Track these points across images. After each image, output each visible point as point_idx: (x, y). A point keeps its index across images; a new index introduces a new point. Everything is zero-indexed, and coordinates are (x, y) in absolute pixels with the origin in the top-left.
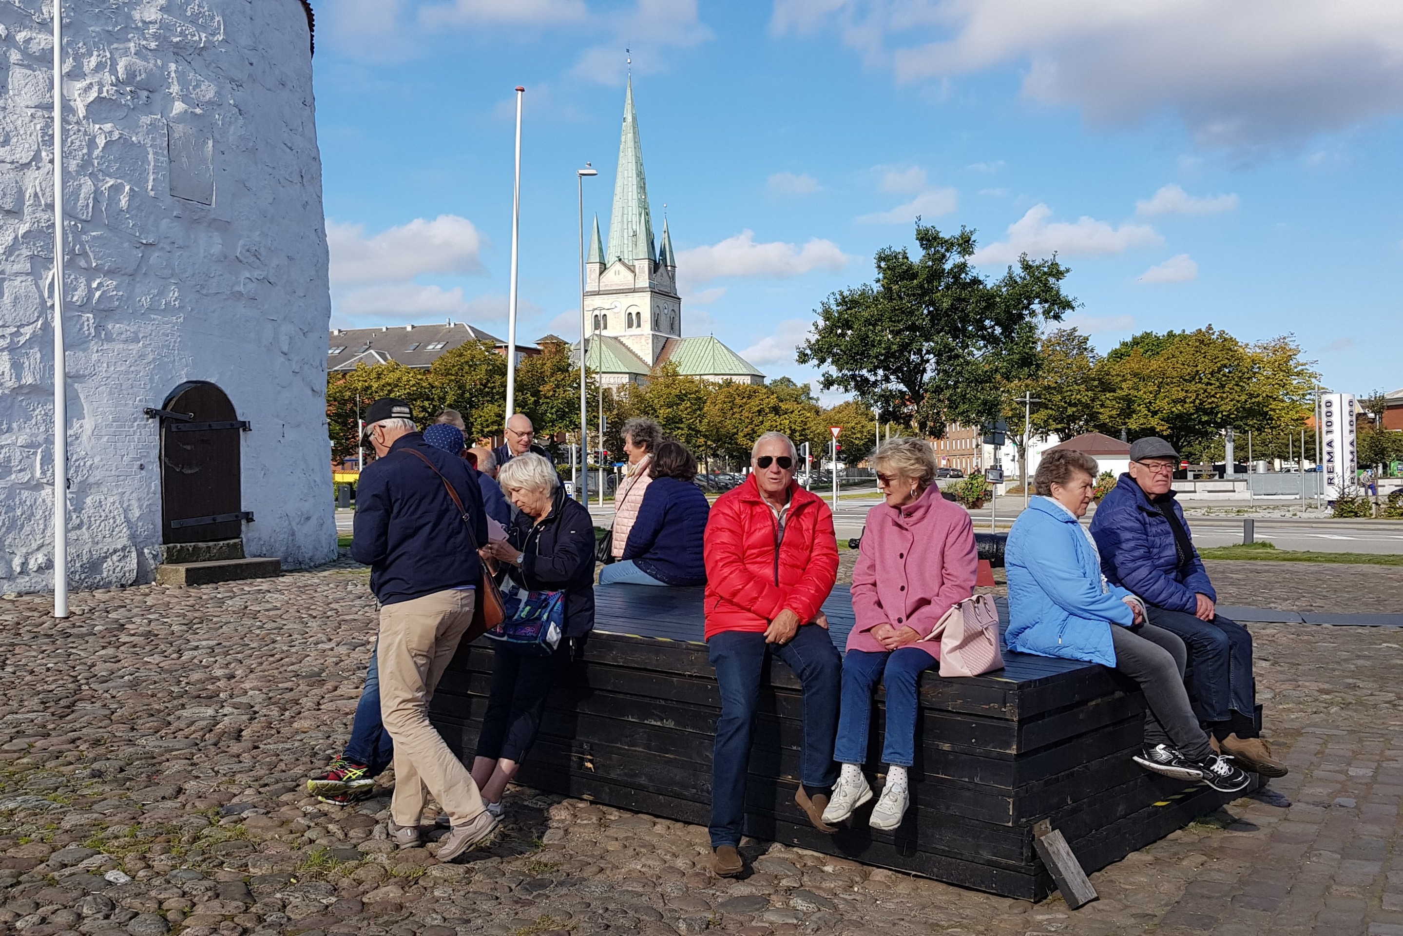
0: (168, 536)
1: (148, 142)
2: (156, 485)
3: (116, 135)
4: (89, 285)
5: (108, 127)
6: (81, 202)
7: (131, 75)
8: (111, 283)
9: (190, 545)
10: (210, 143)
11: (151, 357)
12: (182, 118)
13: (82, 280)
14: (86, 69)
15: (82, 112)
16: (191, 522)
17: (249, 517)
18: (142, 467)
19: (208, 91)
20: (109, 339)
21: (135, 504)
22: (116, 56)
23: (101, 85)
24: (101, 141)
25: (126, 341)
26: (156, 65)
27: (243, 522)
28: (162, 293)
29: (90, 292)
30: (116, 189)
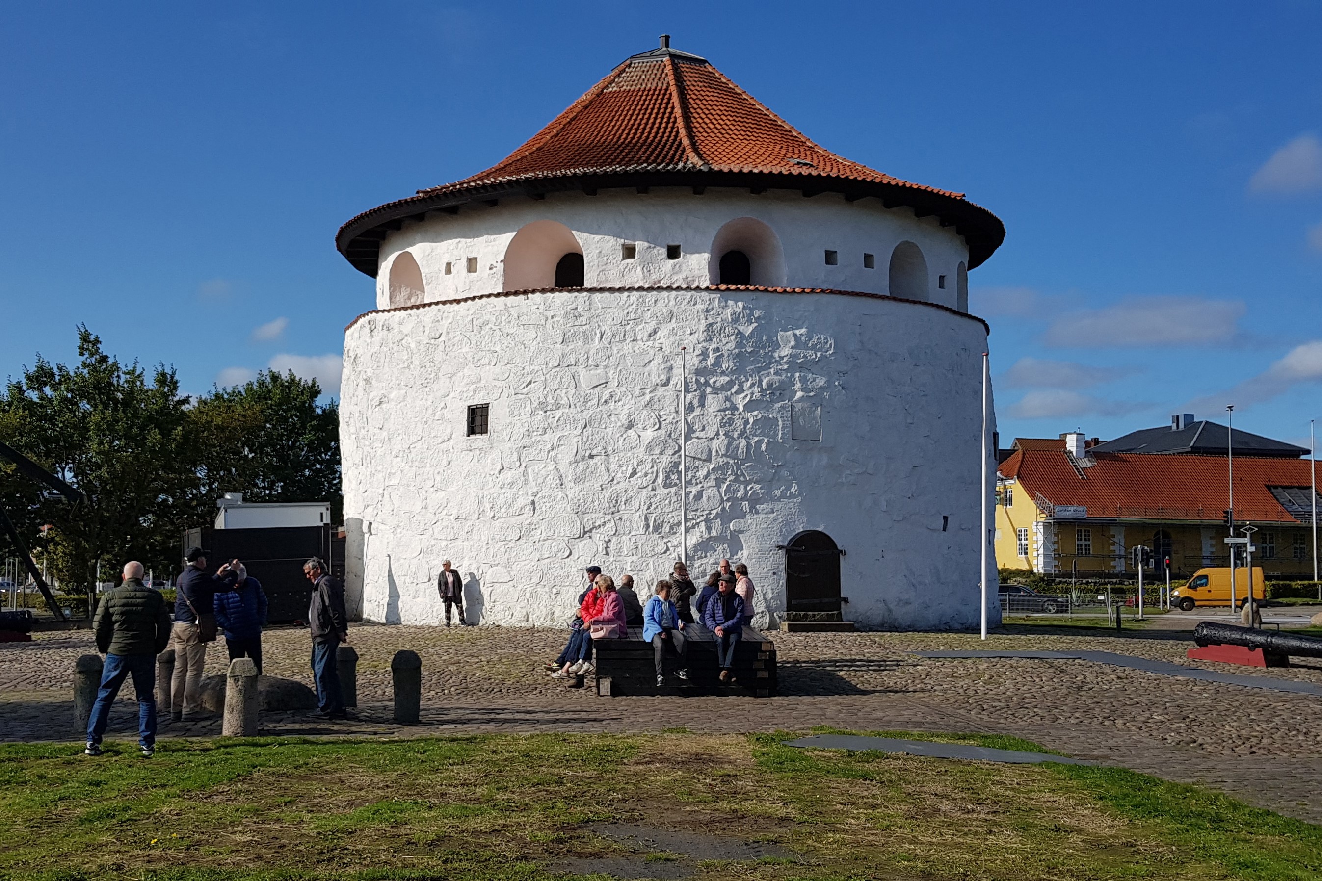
0: (789, 608)
1: (779, 416)
2: (783, 581)
3: (759, 416)
4: (746, 488)
5: (755, 413)
6: (740, 451)
7: (770, 385)
8: (757, 486)
9: (802, 613)
10: (819, 408)
11: (781, 520)
12: (802, 399)
13: (742, 486)
14: (745, 388)
15: (742, 409)
16: (805, 601)
17: (846, 600)
18: (774, 573)
19: (821, 382)
20: (757, 512)
21: (770, 591)
22: (762, 377)
23: (752, 394)
24: (751, 421)
25: (767, 513)
26: (786, 377)
27: (843, 603)
28: (789, 488)
29: (746, 492)
30: (760, 442)
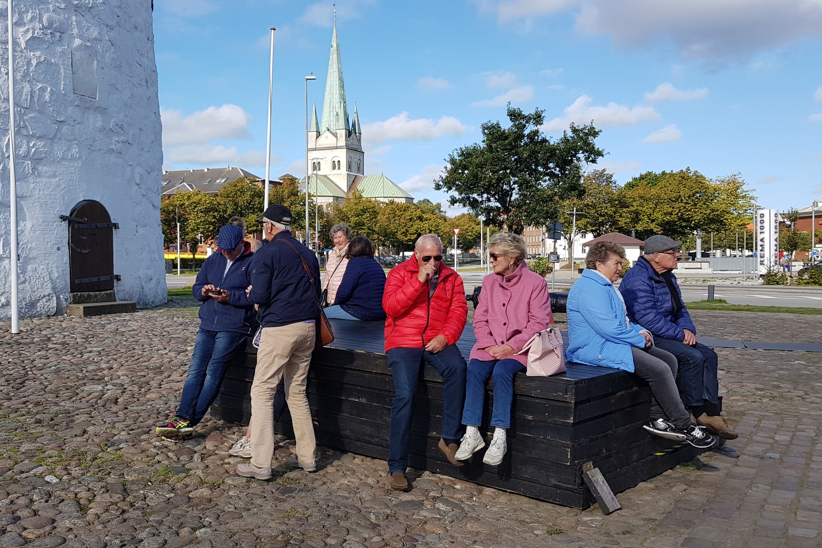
0: (74, 288)
1: (61, 62)
2: (66, 259)
3: (42, 59)
4: (28, 145)
5: (38, 53)
6: (23, 97)
7: (51, 23)
8: (41, 144)
9: (86, 294)
10: (95, 62)
11: (63, 186)
12: (79, 48)
13: (25, 142)
14: (25, 20)
15: (23, 45)
16: (86, 280)
17: (118, 278)
18: (58, 249)
19: (94, 33)
20: (39, 175)
21: (55, 269)
22: (42, 12)
23: (34, 30)
24: (34, 62)
25: (49, 177)
26: (64, 17)
27: (115, 281)
28: (69, 150)
29: (29, 149)
30: (43, 90)
